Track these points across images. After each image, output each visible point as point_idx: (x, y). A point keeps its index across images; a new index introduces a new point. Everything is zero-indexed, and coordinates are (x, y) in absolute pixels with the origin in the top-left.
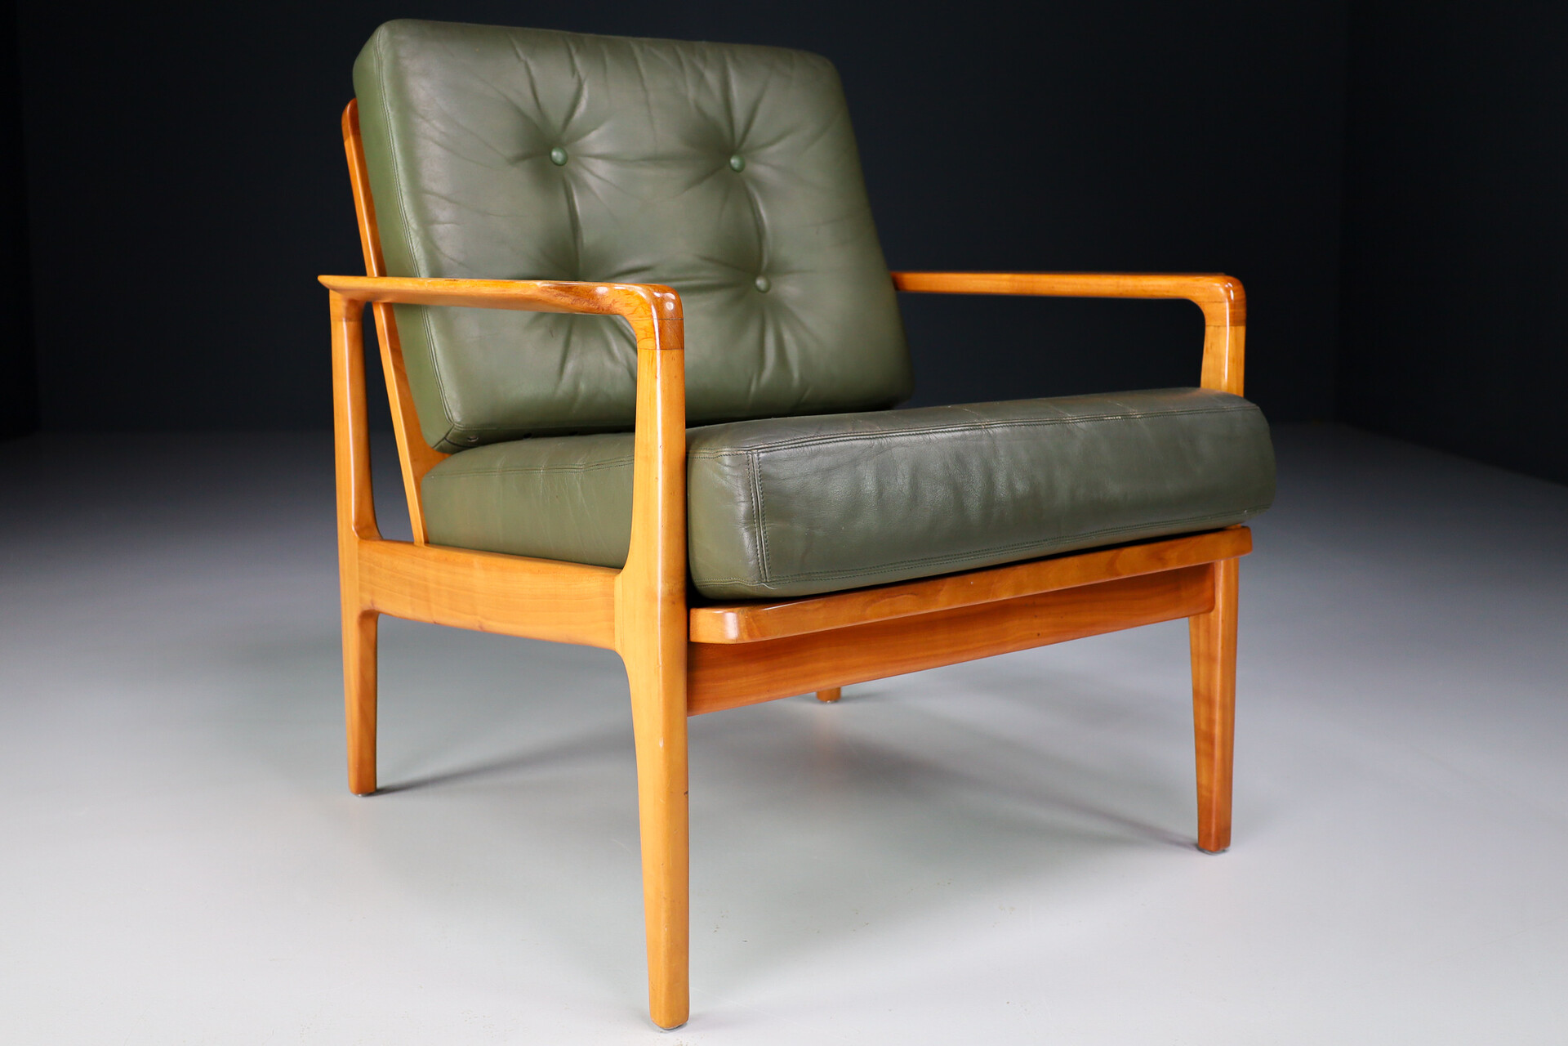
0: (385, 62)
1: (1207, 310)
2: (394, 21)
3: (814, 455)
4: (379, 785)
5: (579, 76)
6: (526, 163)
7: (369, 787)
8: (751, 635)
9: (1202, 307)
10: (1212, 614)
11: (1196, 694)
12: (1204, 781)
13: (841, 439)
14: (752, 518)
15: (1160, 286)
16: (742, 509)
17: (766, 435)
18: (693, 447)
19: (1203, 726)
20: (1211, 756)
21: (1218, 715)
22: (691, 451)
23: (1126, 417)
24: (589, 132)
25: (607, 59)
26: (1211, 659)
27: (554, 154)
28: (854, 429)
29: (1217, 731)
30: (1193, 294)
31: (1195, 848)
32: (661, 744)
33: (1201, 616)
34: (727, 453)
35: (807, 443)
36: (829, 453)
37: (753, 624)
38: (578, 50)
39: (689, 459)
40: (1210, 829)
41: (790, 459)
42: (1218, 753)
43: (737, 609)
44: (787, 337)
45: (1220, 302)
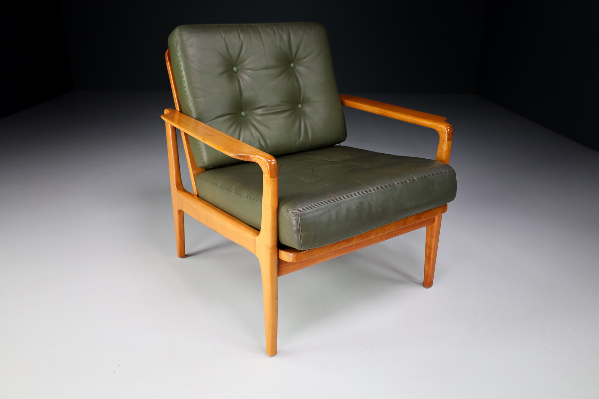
0: (178, 43)
1: (441, 134)
2: (181, 26)
3: (317, 210)
4: (186, 253)
5: (242, 41)
6: (225, 75)
7: (183, 255)
8: (297, 260)
9: (439, 133)
10: (433, 224)
11: (426, 245)
12: (427, 269)
13: (326, 203)
14: (298, 231)
15: (426, 124)
16: (295, 228)
17: (303, 205)
18: (280, 205)
19: (428, 254)
20: (429, 263)
21: (432, 252)
22: (279, 206)
23: (413, 180)
24: (246, 60)
25: (251, 34)
26: (432, 236)
27: (234, 68)
28: (329, 198)
29: (432, 256)
30: (436, 129)
31: (422, 285)
32: (270, 287)
33: (430, 225)
34: (291, 211)
35: (315, 207)
36: (321, 209)
37: (298, 257)
38: (241, 32)
39: (279, 209)
40: (427, 282)
41: (310, 213)
42: (431, 262)
43: (293, 253)
44: (308, 125)
45: (445, 133)
